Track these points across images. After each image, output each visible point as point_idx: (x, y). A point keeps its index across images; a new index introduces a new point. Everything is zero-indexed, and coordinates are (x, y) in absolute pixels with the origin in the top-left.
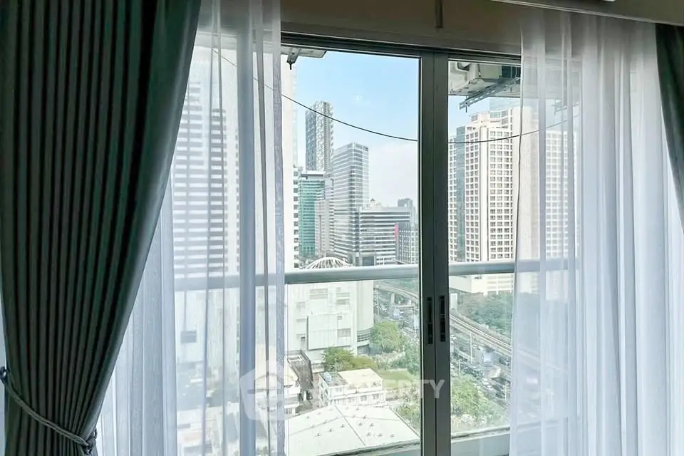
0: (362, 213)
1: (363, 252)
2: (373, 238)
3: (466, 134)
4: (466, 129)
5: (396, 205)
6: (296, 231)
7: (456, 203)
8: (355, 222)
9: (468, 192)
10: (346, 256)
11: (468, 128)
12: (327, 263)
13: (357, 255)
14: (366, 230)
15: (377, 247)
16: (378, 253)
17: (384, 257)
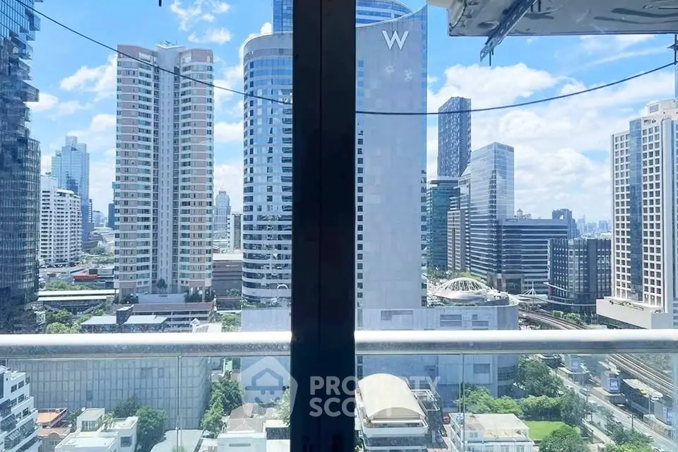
0: (505, 227)
1: (507, 273)
2: (519, 257)
3: (643, 129)
4: (642, 122)
5: (550, 217)
6: (423, 246)
7: (629, 215)
8: (496, 237)
9: (646, 201)
10: (486, 277)
11: (645, 121)
12: (461, 284)
13: (499, 276)
14: (511, 247)
15: (526, 268)
16: (526, 275)
17: (533, 280)
